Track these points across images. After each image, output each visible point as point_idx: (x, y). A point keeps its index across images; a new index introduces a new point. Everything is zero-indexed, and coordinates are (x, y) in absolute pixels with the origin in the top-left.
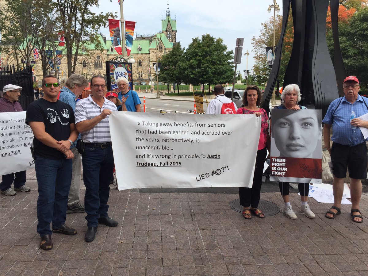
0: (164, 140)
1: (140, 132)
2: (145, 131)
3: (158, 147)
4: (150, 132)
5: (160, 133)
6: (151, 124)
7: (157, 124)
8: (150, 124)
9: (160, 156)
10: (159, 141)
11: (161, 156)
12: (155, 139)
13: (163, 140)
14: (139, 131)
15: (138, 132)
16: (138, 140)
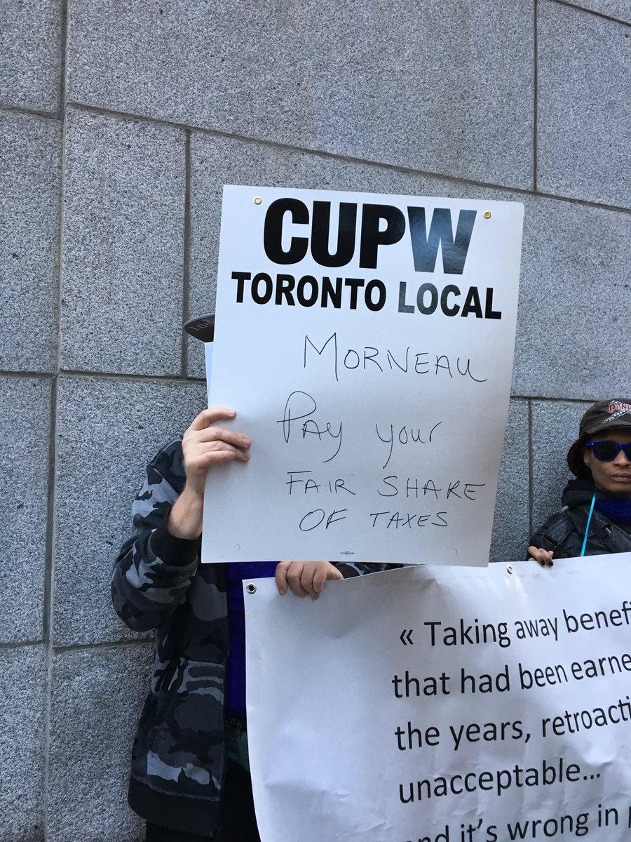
0: (549, 726)
1: (413, 685)
2: (444, 678)
3: (517, 771)
4: (468, 682)
5: (527, 682)
6: (473, 630)
7: (502, 627)
8: (472, 634)
9: (530, 825)
10: (524, 736)
11: (540, 827)
12: (503, 726)
13: (544, 723)
14: (408, 682)
15: (402, 688)
16: (405, 738)
